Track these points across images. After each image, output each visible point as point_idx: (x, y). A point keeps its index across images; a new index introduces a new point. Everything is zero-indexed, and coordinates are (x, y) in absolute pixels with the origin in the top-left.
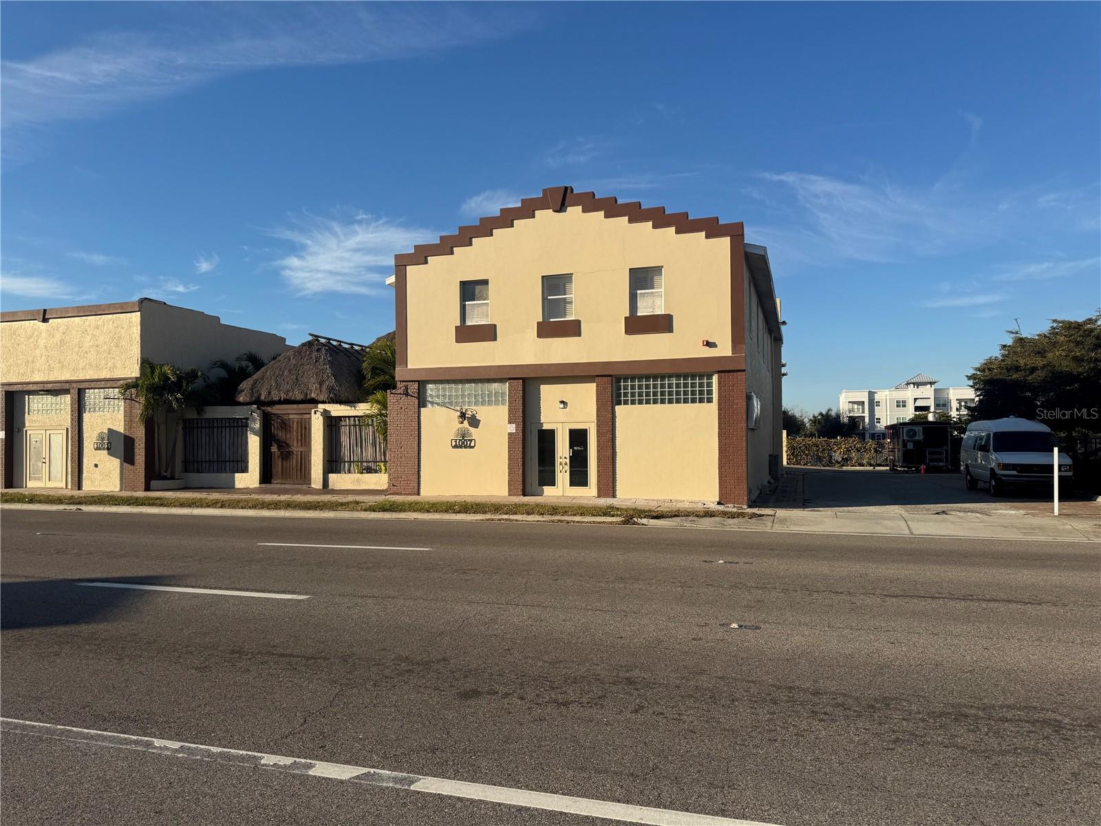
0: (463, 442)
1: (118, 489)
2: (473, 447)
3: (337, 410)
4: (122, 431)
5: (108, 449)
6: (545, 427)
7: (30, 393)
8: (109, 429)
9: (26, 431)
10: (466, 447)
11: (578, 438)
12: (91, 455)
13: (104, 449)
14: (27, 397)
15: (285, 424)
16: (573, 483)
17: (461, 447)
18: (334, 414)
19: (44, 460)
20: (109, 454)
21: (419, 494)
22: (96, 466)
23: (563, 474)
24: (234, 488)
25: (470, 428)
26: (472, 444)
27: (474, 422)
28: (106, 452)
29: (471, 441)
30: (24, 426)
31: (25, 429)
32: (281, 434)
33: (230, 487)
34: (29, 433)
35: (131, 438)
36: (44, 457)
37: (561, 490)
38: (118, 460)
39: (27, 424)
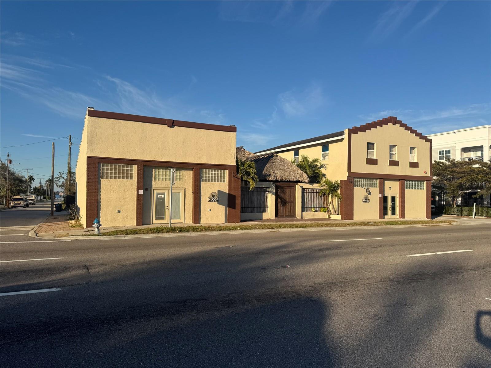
0: (366, 200)
1: (224, 222)
2: (369, 202)
3: (306, 186)
4: (227, 192)
5: (217, 201)
6: (386, 195)
7: (155, 167)
8: (219, 191)
9: (153, 190)
10: (367, 202)
11: (393, 199)
12: (205, 205)
13: (215, 201)
14: (154, 170)
15: (284, 190)
16: (393, 214)
17: (365, 202)
18: (304, 187)
19: (167, 208)
20: (218, 203)
21: (353, 219)
22: (210, 210)
23: (389, 211)
24: (262, 219)
25: (368, 195)
26: (369, 201)
27: (370, 194)
28: (216, 203)
29: (368, 200)
30: (152, 187)
31: (152, 189)
32: (282, 195)
33: (260, 219)
34: (155, 191)
35: (234, 195)
36: (167, 205)
37: (389, 217)
38: (224, 207)
39: (153, 185)
